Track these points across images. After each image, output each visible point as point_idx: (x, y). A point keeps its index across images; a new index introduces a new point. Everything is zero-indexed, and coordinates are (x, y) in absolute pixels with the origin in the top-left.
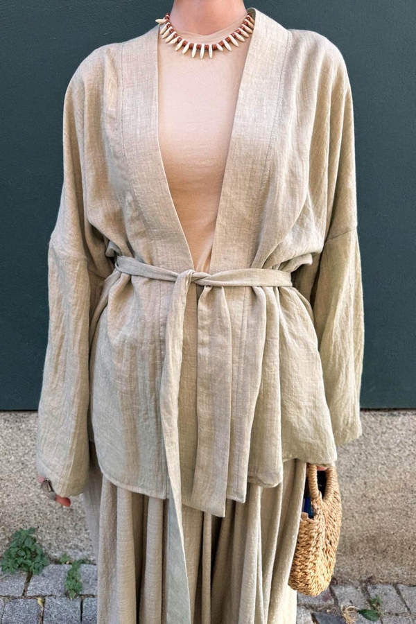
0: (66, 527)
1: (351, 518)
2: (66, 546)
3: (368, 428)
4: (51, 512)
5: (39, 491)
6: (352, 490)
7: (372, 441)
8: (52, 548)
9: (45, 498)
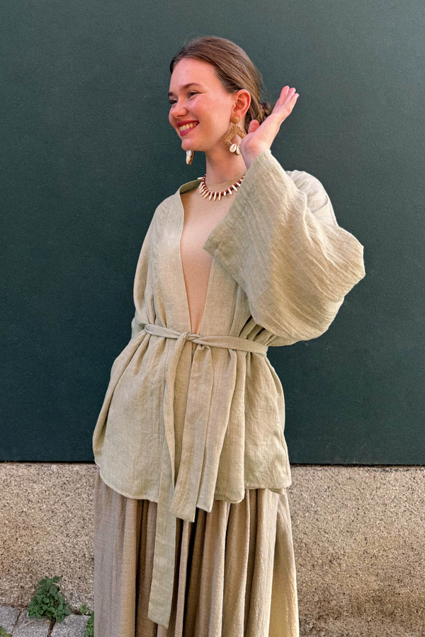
0: (87, 576)
1: (355, 576)
2: (86, 597)
3: (363, 484)
4: (75, 560)
5: (65, 539)
6: (353, 546)
7: (368, 496)
8: (74, 598)
9: (70, 547)
